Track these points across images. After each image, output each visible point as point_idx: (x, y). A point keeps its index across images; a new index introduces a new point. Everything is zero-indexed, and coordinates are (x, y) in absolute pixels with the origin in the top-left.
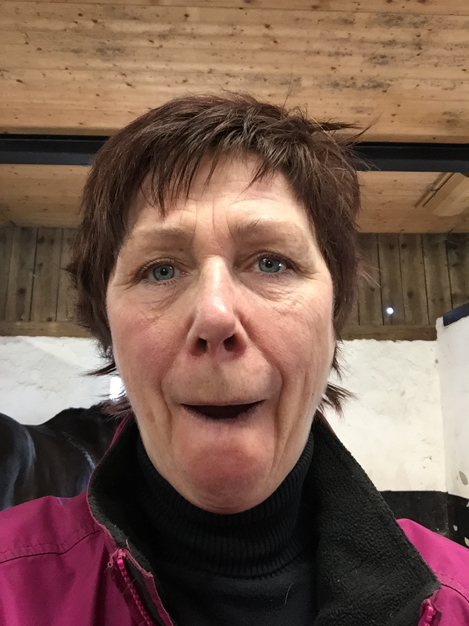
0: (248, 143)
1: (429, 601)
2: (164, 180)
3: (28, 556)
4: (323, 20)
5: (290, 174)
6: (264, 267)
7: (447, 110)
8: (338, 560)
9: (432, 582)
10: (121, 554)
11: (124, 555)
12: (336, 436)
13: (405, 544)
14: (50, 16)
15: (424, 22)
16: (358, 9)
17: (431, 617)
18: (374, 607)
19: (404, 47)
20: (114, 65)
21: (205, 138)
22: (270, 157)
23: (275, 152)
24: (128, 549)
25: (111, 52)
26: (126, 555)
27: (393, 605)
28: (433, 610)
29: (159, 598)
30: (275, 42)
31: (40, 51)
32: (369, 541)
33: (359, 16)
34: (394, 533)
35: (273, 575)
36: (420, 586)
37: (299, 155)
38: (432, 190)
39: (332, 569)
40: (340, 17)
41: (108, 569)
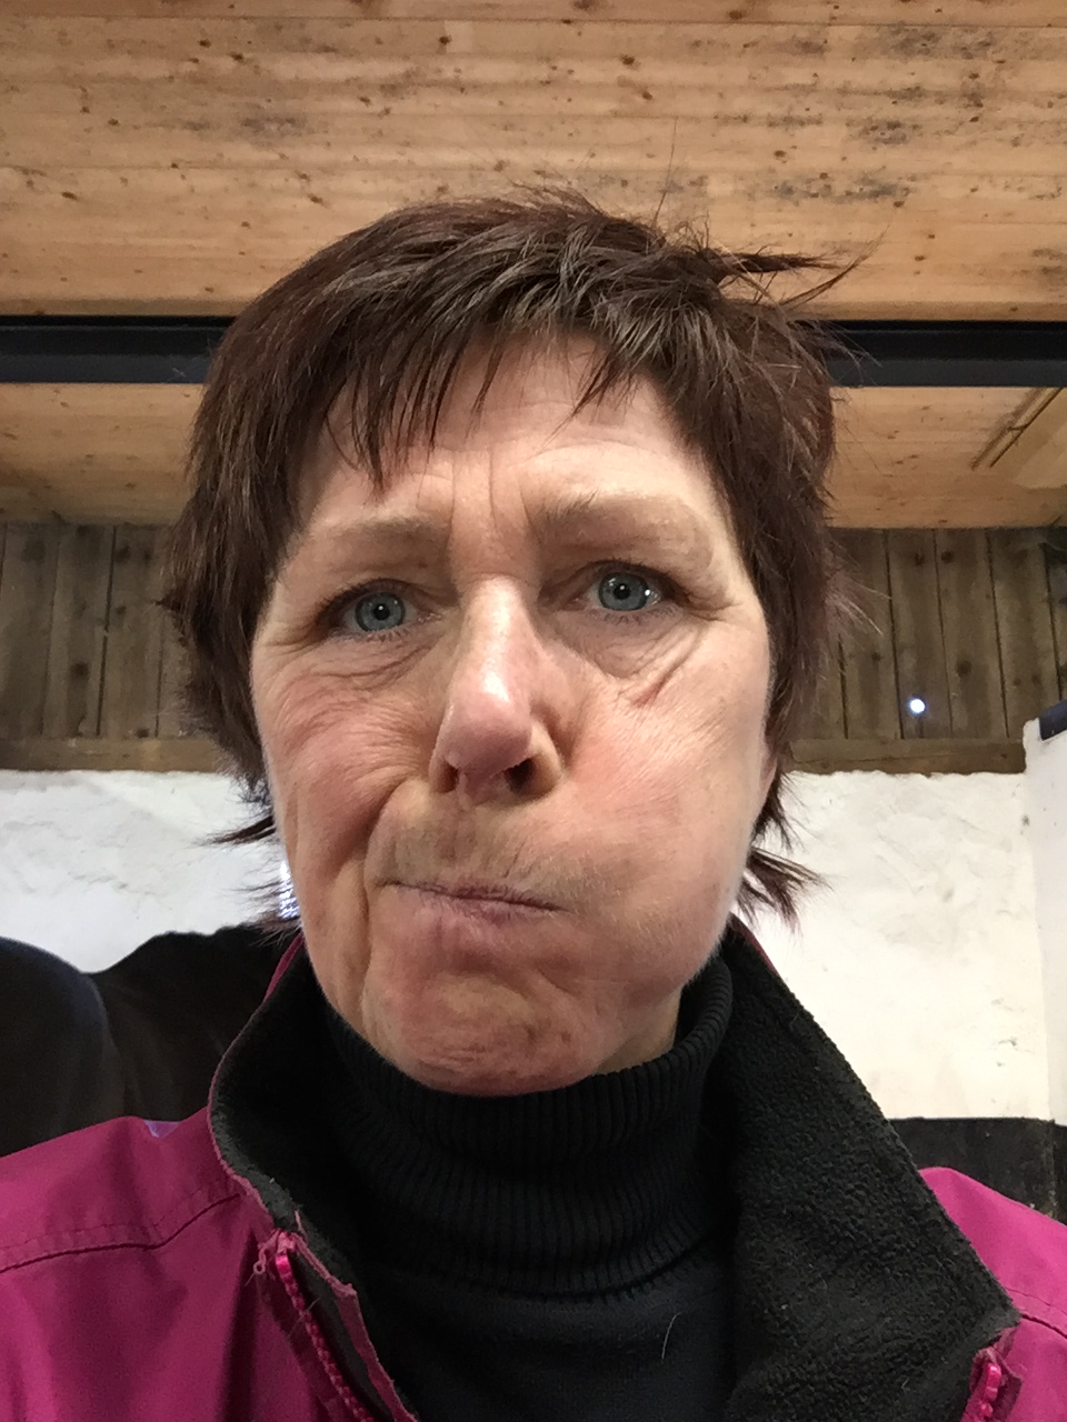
0: (570, 314)
1: (990, 1352)
2: (380, 406)
3: (78, 1252)
4: (754, 44)
5: (670, 381)
6: (610, 599)
7: (1044, 244)
8: (783, 1260)
9: (998, 1309)
10: (285, 1243)
11: (292, 1246)
12: (779, 978)
13: (939, 1224)
14: (137, 50)
15: (987, 45)
16: (834, 18)
17: (995, 1390)
18: (866, 1367)
19: (942, 103)
20: (282, 156)
21: (470, 306)
22: (622, 344)
23: (634, 333)
24: (299, 1233)
25: (273, 127)
26: (296, 1247)
27: (909, 1363)
28: (999, 1372)
29: (370, 1343)
30: (647, 96)
31: (115, 127)
32: (853, 1217)
33: (837, 34)
34: (911, 1198)
35: (633, 1291)
36: (973, 1319)
37: (690, 338)
38: (1011, 429)
39: (769, 1279)
40: (794, 37)
41: (253, 1280)
